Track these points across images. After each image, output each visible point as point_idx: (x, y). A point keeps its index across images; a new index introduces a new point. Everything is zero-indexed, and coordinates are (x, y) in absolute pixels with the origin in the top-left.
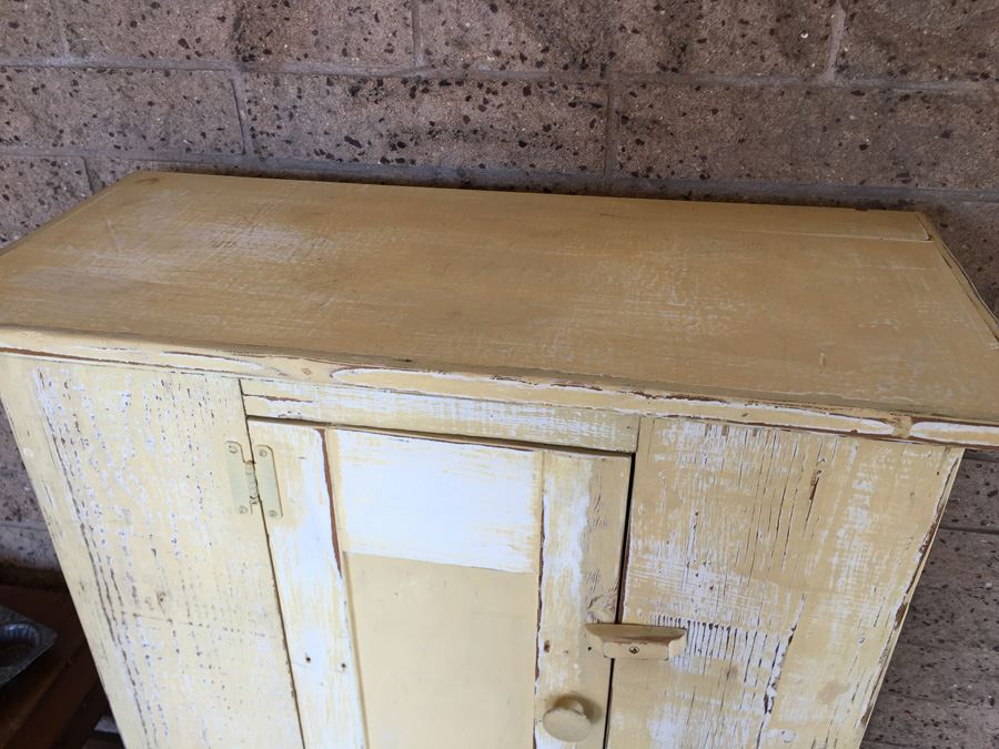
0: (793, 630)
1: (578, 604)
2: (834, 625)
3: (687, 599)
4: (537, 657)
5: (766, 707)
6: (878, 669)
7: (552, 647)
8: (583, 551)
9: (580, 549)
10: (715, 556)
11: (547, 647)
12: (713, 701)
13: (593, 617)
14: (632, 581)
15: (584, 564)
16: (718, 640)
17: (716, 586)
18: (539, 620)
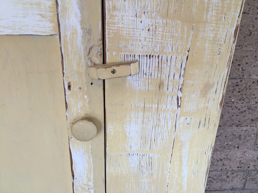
0: (188, 51)
1: (82, 53)
2: (207, 45)
3: (137, 40)
4: (65, 95)
5: (178, 104)
6: (227, 70)
7: (72, 86)
8: (81, 12)
9: (79, 11)
10: (149, 6)
11: (69, 87)
12: (154, 106)
13: (91, 61)
14: (109, 32)
15: (82, 22)
16: (154, 66)
17: (151, 28)
18: (63, 69)
